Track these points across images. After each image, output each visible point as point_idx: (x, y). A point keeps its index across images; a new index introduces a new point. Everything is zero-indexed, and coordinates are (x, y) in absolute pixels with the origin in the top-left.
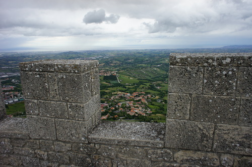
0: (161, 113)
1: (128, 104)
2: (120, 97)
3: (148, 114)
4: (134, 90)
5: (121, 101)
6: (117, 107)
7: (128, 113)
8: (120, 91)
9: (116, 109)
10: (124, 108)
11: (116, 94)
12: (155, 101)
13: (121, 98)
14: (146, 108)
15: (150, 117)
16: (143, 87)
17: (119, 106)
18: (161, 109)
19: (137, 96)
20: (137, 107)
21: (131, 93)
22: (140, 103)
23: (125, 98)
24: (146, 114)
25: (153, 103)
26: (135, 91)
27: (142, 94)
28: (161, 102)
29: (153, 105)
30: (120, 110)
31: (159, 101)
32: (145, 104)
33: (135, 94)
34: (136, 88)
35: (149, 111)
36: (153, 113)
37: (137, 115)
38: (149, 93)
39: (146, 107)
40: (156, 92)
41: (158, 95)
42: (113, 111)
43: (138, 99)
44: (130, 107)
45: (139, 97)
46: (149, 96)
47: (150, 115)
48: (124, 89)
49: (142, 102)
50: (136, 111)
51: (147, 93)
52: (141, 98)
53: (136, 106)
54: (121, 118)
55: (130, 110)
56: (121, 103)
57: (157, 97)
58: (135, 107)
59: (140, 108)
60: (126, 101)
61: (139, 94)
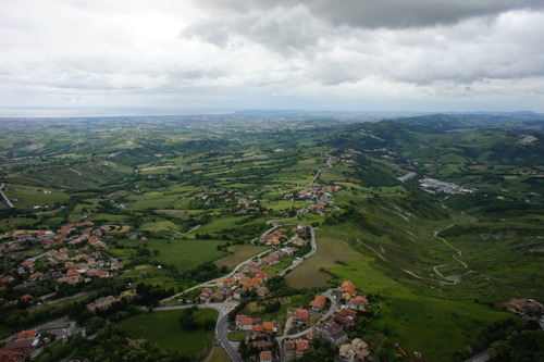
0: (145, 262)
1: (52, 257)
2: (22, 244)
3: (114, 271)
4: (61, 219)
5: (30, 253)
6: (21, 271)
7: (61, 280)
8: (19, 228)
9: (20, 279)
10: (45, 271)
11: (10, 239)
12: (123, 237)
13: (29, 245)
14: (106, 259)
15: (122, 277)
16: (84, 210)
17: (27, 269)
18: (142, 254)
19: (73, 233)
20: (82, 260)
21: (55, 229)
22: (86, 248)
23: (39, 243)
24: (110, 271)
25: (120, 242)
26: (65, 222)
27: (87, 226)
28: (139, 237)
29: (122, 247)
30: (33, 277)
31: (134, 237)
32: (101, 249)
33: (67, 229)
34: (65, 214)
35: (115, 265)
36: (126, 267)
37: (87, 280)
38: (105, 221)
39: (106, 256)
40: (119, 217)
41: (126, 222)
42: (10, 285)
43: (79, 240)
44: (61, 264)
45: (80, 234)
46: (106, 228)
47: (120, 272)
48: (31, 222)
49: (91, 247)
50: (82, 271)
51: (99, 223)
52: (85, 236)
53: (77, 258)
54: (43, 298)
55: (65, 272)
56: (33, 259)
57: (126, 228)
58: (75, 261)
59: (91, 262)
60: (46, 250)
61: (79, 228)
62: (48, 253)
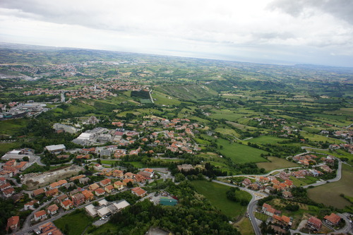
0: (213, 151)
1: (167, 134)
2: (154, 123)
3: (195, 151)
4: (174, 114)
5: (156, 129)
6: (151, 137)
7: (168, 148)
8: (154, 115)
9: (150, 141)
10: (162, 141)
11: (149, 119)
12: (204, 133)
13: (157, 125)
14: (192, 143)
15: (199, 156)
16: (186, 112)
17: (154, 137)
18: (212, 146)
19: (178, 124)
20: (180, 140)
21: (170, 119)
22: (183, 134)
23: (161, 125)
24: (193, 151)
25: (202, 136)
26: (175, 117)
27: (186, 122)
28: (213, 135)
29: (202, 139)
30: (156, 142)
31: (210, 134)
32: (191, 136)
33: (176, 121)
34: (176, 112)
35: (196, 148)
36: (202, 151)
37: (180, 152)
38: (196, 121)
39: (193, 141)
40: (204, 121)
41: (208, 124)
42: (146, 143)
43: (180, 128)
44: (169, 139)
45: (182, 125)
46: (196, 125)
47: (198, 153)
48: (160, 113)
49: (186, 134)
50: (179, 146)
51: (193, 121)
52: (184, 127)
53: (178, 138)
54: (158, 154)
55: (170, 144)
56: (157, 133)
57: (207, 128)
58: (176, 140)
59: (185, 142)
60: (164, 130)
61: (182, 122)
62: (164, 132)
